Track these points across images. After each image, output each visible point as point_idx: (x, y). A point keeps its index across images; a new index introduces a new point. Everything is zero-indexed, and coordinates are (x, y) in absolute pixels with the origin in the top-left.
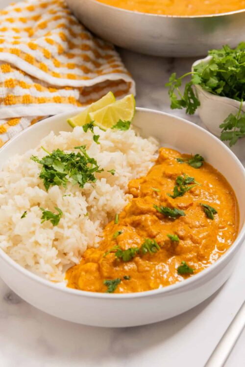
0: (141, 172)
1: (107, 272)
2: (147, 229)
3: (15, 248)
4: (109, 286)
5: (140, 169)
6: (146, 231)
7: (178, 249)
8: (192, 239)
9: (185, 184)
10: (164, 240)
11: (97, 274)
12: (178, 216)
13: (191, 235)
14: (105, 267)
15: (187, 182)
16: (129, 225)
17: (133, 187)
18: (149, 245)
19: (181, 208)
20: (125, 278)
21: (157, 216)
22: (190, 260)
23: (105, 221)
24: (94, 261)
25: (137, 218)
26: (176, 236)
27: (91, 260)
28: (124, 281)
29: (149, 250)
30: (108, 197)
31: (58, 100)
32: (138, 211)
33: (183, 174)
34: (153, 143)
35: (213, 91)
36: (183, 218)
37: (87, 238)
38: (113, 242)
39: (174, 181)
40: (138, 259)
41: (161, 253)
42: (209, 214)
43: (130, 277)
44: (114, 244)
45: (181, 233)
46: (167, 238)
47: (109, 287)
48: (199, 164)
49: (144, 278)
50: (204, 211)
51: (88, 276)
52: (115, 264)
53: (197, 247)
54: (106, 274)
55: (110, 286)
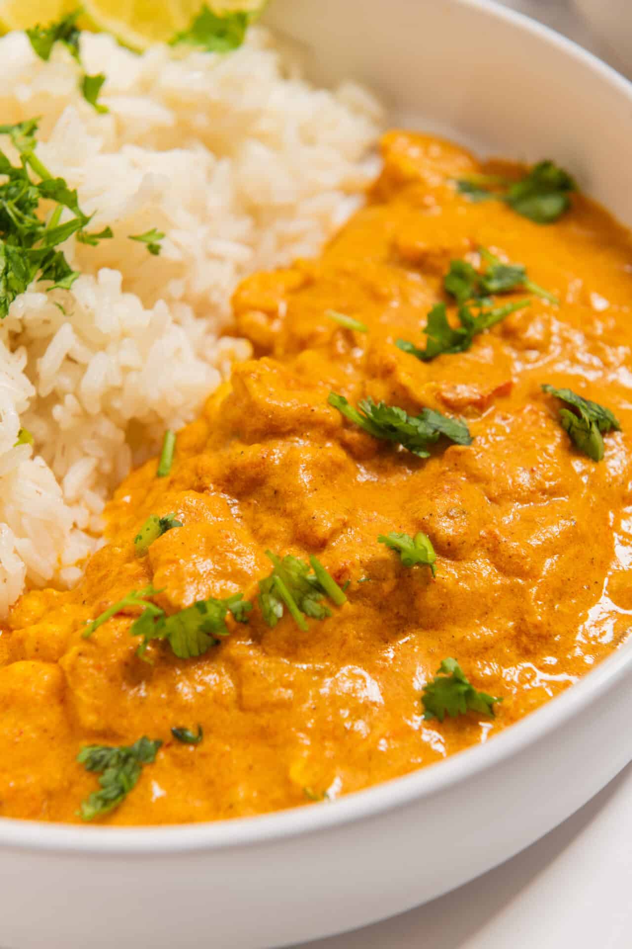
0: (295, 239)
1: (97, 710)
2: (292, 506)
4: (102, 773)
5: (293, 227)
6: (287, 514)
7: (430, 599)
8: (494, 551)
9: (483, 293)
10: (367, 556)
11: (51, 717)
12: (442, 442)
13: (490, 533)
14: (88, 685)
15: (494, 285)
16: (212, 487)
17: (254, 309)
18: (291, 585)
19: (454, 407)
20: (180, 736)
21: (346, 446)
22: (484, 650)
23: (115, 460)
24: (42, 653)
25: (251, 453)
26: (424, 541)
27: (29, 646)
28: (174, 749)
29: (293, 607)
30: (128, 355)
32: (255, 423)
33: (475, 248)
36: (459, 454)
37: (23, 544)
38: (133, 567)
39: (435, 283)
41: (351, 619)
42: (582, 438)
43: (200, 732)
44: (136, 578)
45: (446, 528)
46: (381, 552)
47: (102, 779)
48: (551, 205)
49: (264, 735)
50: (560, 421)
52: (136, 669)
53: (519, 593)
54: (89, 719)
55: (110, 773)
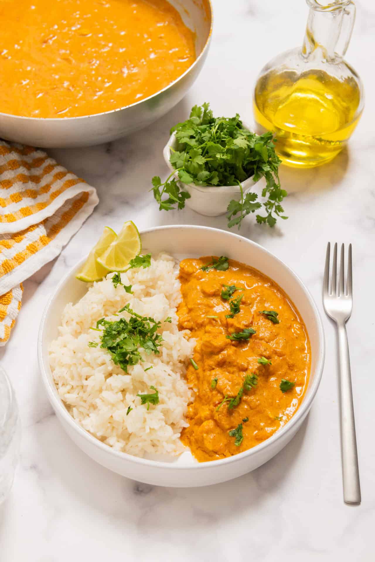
0: (176, 299)
1: (228, 424)
2: (235, 364)
3: (130, 444)
4: (235, 436)
5: (174, 296)
6: (234, 366)
7: (271, 369)
8: (276, 353)
9: (230, 295)
10: (256, 367)
11: (218, 430)
12: (251, 335)
13: (273, 350)
14: (223, 420)
15: (231, 292)
16: (215, 368)
17: (185, 322)
18: (250, 381)
19: (247, 326)
20: (245, 421)
21: (233, 345)
22: (285, 374)
24: (207, 419)
25: (220, 357)
26: (264, 358)
27: (203, 419)
28: (245, 424)
29: (252, 385)
31: (33, 249)
32: (217, 350)
33: (223, 286)
34: (168, 260)
35: (208, 183)
36: (255, 336)
37: (184, 398)
38: (214, 392)
39: (219, 297)
40: (245, 398)
41: (260, 381)
42: (275, 321)
43: (248, 418)
44: (217, 394)
45: (267, 353)
46: (258, 365)
47: (236, 437)
48: (226, 265)
49: (259, 412)
50: (268, 319)
51: (212, 436)
52: (230, 412)
53: (284, 359)
54: (227, 427)
55: (237, 435)
